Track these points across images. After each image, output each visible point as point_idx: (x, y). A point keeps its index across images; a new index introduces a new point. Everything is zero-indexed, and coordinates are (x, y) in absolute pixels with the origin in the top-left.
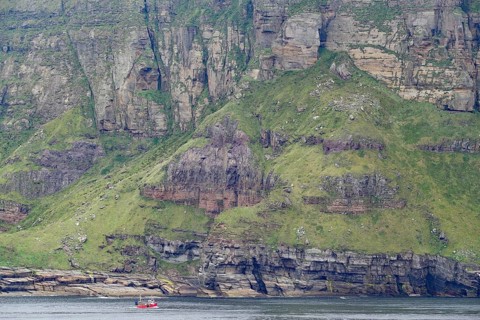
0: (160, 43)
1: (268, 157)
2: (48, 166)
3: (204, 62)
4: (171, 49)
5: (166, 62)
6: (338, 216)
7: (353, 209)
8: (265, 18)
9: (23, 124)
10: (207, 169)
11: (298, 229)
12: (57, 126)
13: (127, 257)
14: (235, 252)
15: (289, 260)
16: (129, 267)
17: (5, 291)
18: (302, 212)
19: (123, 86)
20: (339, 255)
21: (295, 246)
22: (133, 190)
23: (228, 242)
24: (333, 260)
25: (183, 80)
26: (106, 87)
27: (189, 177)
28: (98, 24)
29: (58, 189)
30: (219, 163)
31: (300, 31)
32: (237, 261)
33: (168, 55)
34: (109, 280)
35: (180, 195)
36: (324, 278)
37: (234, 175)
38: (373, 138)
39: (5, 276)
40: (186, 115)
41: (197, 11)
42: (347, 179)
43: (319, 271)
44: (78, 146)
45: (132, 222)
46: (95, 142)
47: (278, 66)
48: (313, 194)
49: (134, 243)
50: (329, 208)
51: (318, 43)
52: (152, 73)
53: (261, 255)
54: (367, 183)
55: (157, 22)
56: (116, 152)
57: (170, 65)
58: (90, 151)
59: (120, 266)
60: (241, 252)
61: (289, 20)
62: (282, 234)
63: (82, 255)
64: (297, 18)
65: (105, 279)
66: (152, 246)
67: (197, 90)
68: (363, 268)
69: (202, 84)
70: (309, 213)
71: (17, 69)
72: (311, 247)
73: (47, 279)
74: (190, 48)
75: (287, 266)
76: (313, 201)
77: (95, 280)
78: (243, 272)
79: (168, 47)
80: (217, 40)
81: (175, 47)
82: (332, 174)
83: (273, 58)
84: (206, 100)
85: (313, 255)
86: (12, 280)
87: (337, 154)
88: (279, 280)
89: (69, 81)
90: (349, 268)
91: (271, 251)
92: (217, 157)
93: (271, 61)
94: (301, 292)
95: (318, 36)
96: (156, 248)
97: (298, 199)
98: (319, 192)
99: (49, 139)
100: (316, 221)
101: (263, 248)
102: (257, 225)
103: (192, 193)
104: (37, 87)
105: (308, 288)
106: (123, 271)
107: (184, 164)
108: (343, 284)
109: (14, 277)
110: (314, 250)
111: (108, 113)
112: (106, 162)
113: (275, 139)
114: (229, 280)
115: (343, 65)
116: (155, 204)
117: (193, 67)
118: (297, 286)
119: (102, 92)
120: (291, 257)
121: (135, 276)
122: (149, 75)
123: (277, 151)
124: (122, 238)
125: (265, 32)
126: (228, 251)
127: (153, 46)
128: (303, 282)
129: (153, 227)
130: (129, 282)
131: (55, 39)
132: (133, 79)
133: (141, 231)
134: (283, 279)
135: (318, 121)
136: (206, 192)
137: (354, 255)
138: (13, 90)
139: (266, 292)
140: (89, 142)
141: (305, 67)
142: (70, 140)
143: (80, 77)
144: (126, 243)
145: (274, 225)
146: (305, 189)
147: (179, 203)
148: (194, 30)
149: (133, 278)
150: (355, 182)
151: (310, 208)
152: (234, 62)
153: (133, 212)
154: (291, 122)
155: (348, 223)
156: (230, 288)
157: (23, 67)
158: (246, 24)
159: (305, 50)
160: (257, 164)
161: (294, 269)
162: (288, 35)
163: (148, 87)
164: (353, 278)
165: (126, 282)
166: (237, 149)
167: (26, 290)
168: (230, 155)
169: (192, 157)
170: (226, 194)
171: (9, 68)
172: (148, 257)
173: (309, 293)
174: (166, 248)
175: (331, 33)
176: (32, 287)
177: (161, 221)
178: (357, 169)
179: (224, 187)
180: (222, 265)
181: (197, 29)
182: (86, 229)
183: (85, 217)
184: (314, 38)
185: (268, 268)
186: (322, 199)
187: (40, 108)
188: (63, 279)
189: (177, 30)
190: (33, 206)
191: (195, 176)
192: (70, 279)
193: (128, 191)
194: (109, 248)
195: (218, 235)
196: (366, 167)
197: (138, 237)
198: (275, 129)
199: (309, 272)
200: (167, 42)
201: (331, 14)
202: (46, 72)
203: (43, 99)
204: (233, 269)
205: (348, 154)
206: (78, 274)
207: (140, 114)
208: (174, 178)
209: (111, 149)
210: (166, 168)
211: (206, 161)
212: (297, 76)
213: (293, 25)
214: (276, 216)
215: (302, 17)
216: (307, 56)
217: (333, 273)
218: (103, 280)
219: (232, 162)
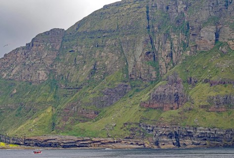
0: (154, 41)
1: (190, 88)
2: (107, 94)
3: (171, 48)
4: (159, 44)
5: (157, 49)
6: (213, 113)
7: (220, 110)
8: (193, 29)
9: (101, 77)
10: (167, 94)
11: (195, 119)
12: (112, 77)
13: (131, 132)
14: (167, 130)
15: (190, 132)
16: (132, 136)
17: (78, 147)
18: (198, 112)
19: (139, 60)
20: (211, 130)
21: (193, 126)
22: (137, 104)
23: (164, 125)
24: (209, 132)
25: (163, 56)
26: (132, 61)
27: (159, 98)
28: (130, 34)
29: (111, 104)
30: (171, 91)
31: (206, 34)
32: (168, 133)
33: (157, 46)
34: (123, 142)
35: (156, 106)
36: (206, 140)
37: (177, 96)
38: (231, 79)
39: (79, 141)
40: (164, 71)
41: (169, 27)
42: (217, 97)
43: (203, 137)
44: (120, 86)
45: (135, 117)
46: (127, 84)
47: (198, 49)
48: (203, 104)
49: (135, 126)
50: (210, 110)
51: (215, 39)
52: (151, 54)
53: (179, 131)
54: (226, 98)
55: (153, 32)
56: (136, 88)
57: (158, 50)
58: (125, 87)
59: (128, 136)
60: (169, 129)
61: (202, 30)
62: (188, 121)
63: (113, 131)
64: (205, 28)
65: (121, 141)
66: (143, 127)
67: (168, 60)
68: (222, 135)
69: (170, 58)
70: (201, 112)
71: (100, 54)
72: (199, 127)
73: (96, 142)
74: (165, 43)
75: (190, 135)
76: (203, 107)
77: (117, 142)
78: (171, 138)
79: (157, 43)
80: (176, 39)
81: (161, 42)
82: (212, 95)
83: (196, 46)
84: (172, 64)
85: (200, 130)
86: (82, 142)
87: (215, 87)
88: (186, 141)
89: (119, 58)
90: (216, 135)
91: (182, 129)
92: (170, 89)
93: (195, 47)
94: (195, 146)
95: (214, 35)
96: (144, 128)
97: (197, 106)
98: (206, 103)
99: (108, 83)
100: (203, 116)
101: (179, 128)
102: (177, 118)
103: (161, 105)
104: (107, 61)
105: (198, 144)
106: (129, 138)
107: (157, 92)
108: (213, 142)
109: (83, 141)
110: (201, 128)
111: (133, 71)
112: (131, 92)
113: (193, 80)
114: (164, 141)
115: (224, 48)
116: (145, 110)
117: (167, 51)
118: (193, 143)
119: (131, 63)
120: (191, 131)
121: (134, 140)
122: (149, 55)
123: (194, 86)
124: (130, 124)
125: (193, 35)
126: (164, 129)
127: (152, 42)
128: (196, 142)
129: (143, 119)
130: (131, 142)
131: (114, 41)
132: (143, 57)
133: (138, 121)
134: (188, 140)
135: (210, 72)
136: (166, 104)
137: (218, 129)
138: (98, 63)
139: (180, 146)
140: (125, 84)
141: (209, 49)
142: (117, 83)
143: (123, 57)
144: (132, 126)
145: (185, 118)
146: (200, 102)
147: (155, 109)
148: (167, 35)
149: (133, 141)
150: (221, 98)
151: (202, 110)
152: (182, 48)
153: (136, 113)
154: (200, 73)
155: (217, 116)
156: (164, 145)
157: (103, 53)
158: (187, 32)
159: (209, 42)
160: (185, 92)
161: (192, 136)
162: (202, 36)
163: (150, 60)
164: (218, 140)
165: (129, 143)
166: (178, 85)
167: (87, 146)
168: (175, 88)
169: (160, 89)
170: (174, 104)
171: (97, 54)
172: (140, 132)
173: (198, 146)
174: (148, 128)
175: (220, 34)
176: (90, 145)
177: (147, 117)
178: (222, 93)
179: (173, 102)
180: (161, 135)
181: (169, 34)
182: (116, 121)
183: (116, 115)
184: (213, 36)
185: (181, 136)
186: (207, 106)
187: (108, 70)
188: (103, 142)
189: (161, 35)
190: (100, 111)
191: (162, 97)
192: (106, 142)
193: (135, 104)
194: (125, 128)
195: (160, 122)
196: (226, 92)
197: (136, 124)
198: (193, 76)
199: (199, 137)
200: (157, 41)
201: (221, 26)
202: (111, 55)
203: (109, 67)
204: (166, 137)
205: (219, 86)
206: (110, 140)
207: (145, 72)
208: (153, 98)
209: (134, 87)
210: (150, 94)
211: (166, 91)
212: (205, 53)
213: (204, 31)
214: (186, 114)
215: (208, 28)
216: (210, 44)
217: (209, 137)
218: (120, 142)
219: (176, 91)
